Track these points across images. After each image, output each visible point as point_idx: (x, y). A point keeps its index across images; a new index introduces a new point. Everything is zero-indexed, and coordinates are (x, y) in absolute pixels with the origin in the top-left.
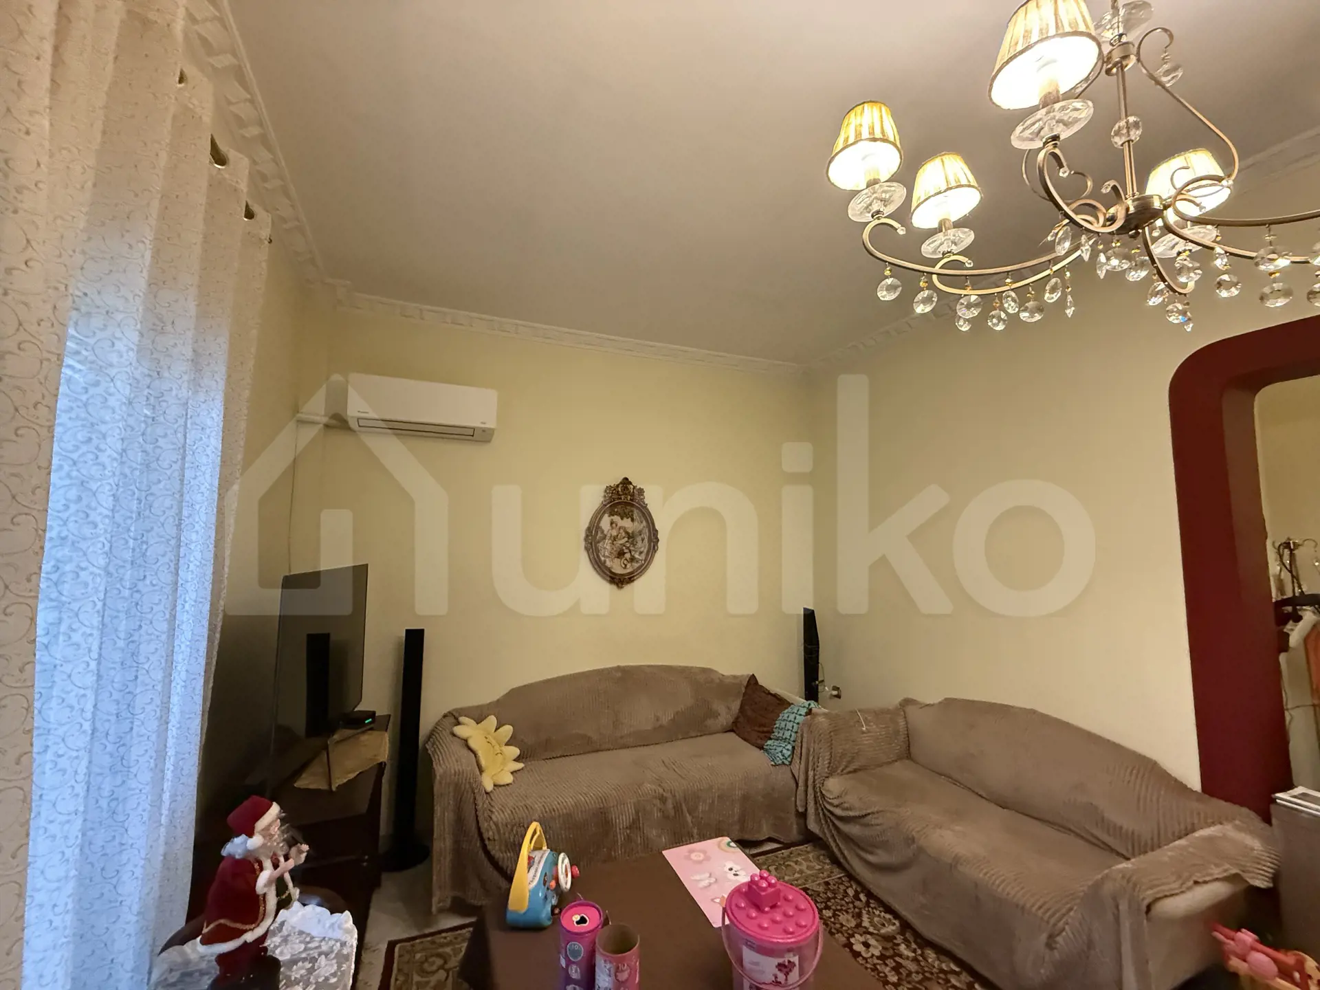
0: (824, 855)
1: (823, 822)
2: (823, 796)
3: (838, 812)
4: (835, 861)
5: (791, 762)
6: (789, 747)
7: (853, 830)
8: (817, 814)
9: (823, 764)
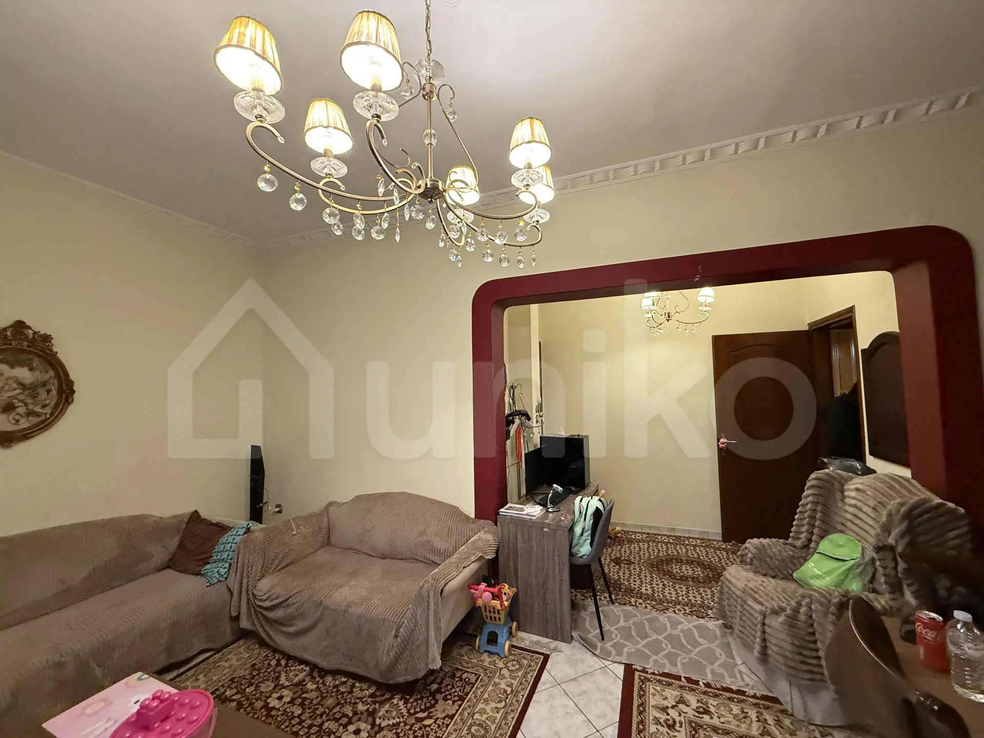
0: (253, 644)
1: (254, 617)
2: (254, 596)
3: (267, 604)
4: (263, 644)
5: (226, 579)
6: (227, 565)
7: (278, 614)
8: (249, 613)
9: (256, 571)
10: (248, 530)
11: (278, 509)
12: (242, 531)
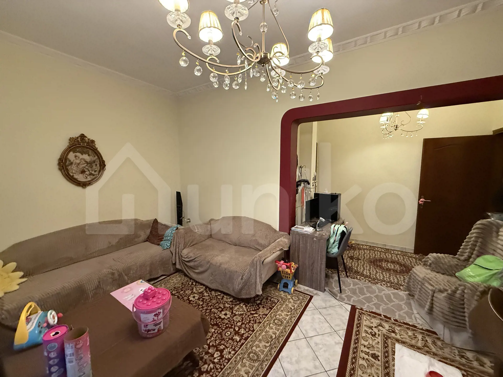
0: (182, 275)
1: (182, 264)
2: (182, 256)
3: (187, 260)
4: (186, 275)
5: (170, 248)
6: (170, 242)
7: (191, 264)
8: (180, 262)
9: (182, 246)
10: (177, 228)
11: (189, 221)
12: (175, 229)
